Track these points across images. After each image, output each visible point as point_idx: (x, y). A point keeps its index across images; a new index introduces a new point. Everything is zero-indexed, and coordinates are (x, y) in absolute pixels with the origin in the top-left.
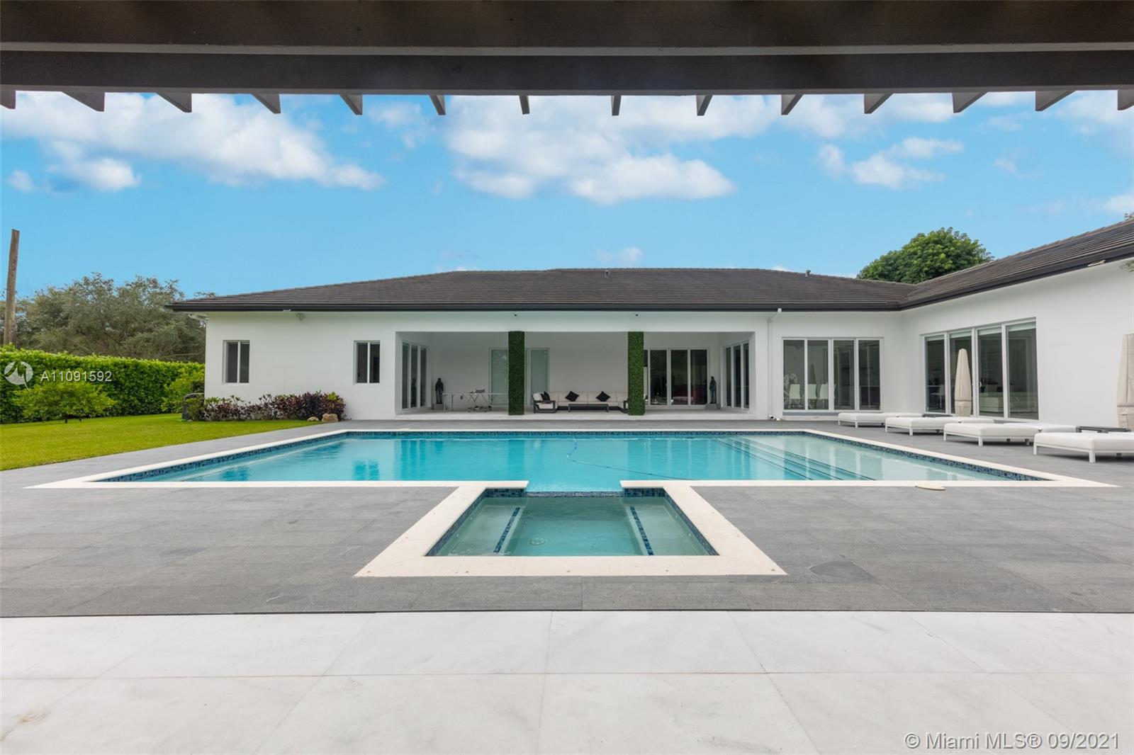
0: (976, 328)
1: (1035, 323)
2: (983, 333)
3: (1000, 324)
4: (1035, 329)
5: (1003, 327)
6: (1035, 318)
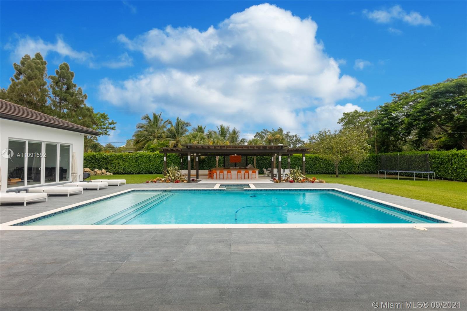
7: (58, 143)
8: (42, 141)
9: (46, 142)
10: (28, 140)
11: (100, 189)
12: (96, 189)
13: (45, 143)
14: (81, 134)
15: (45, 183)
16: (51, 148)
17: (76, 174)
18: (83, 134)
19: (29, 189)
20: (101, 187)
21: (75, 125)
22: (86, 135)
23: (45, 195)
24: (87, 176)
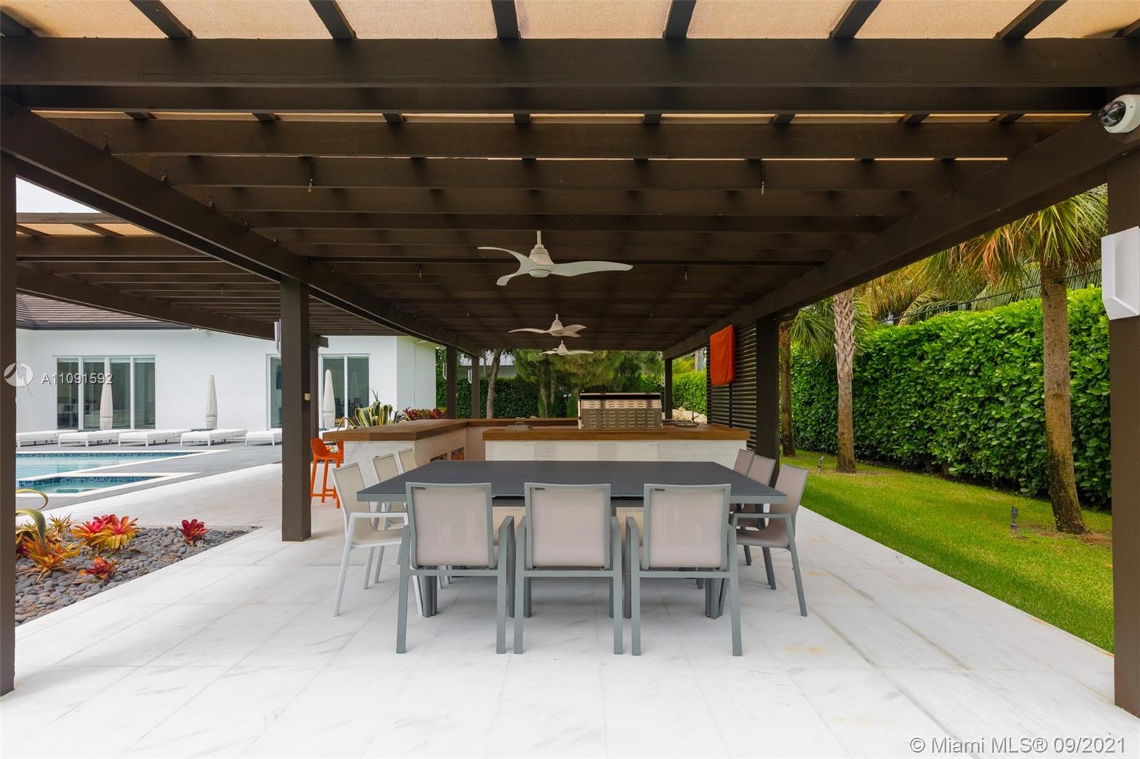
0: (109, 356)
1: (154, 359)
2: (114, 361)
3: (130, 356)
4: (154, 364)
5: (132, 359)
6: (155, 355)
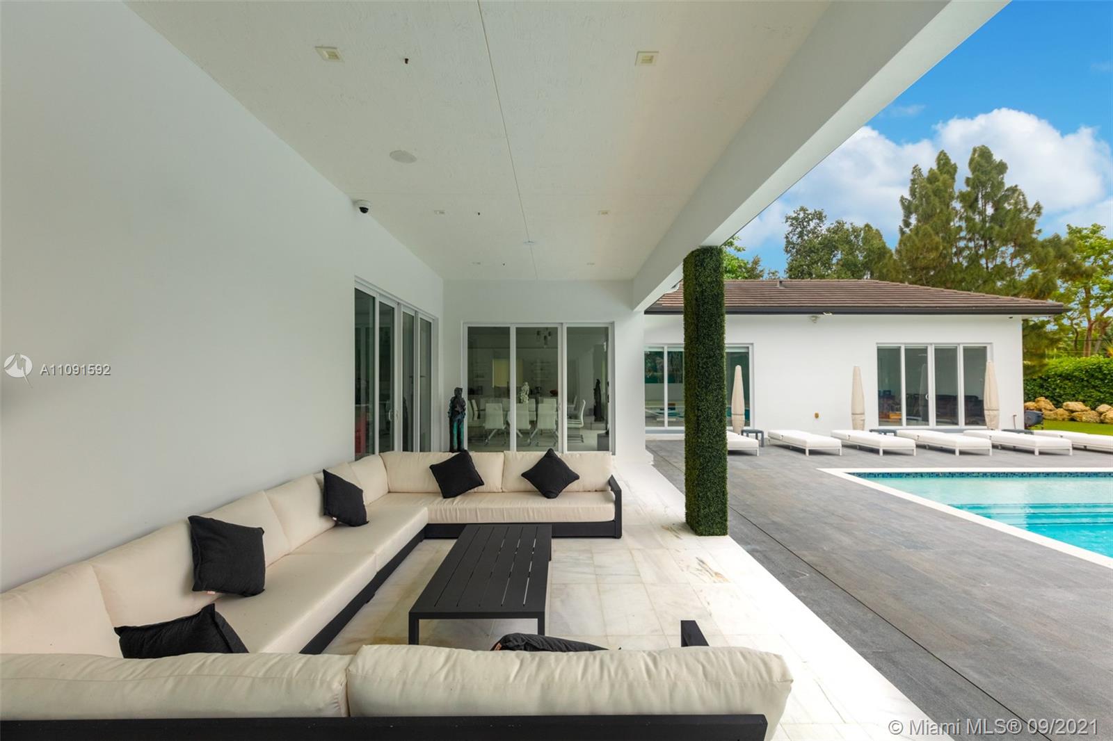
7: (959, 344)
8: (928, 344)
9: (935, 344)
10: (905, 344)
11: (1041, 453)
12: (1032, 452)
13: (933, 346)
14: (1011, 318)
15: (937, 425)
16: (946, 356)
17: (995, 412)
18: (1020, 317)
19: (898, 431)
20: (1045, 449)
21: (998, 298)
22: (1026, 316)
23: (912, 443)
24: (1034, 419)
